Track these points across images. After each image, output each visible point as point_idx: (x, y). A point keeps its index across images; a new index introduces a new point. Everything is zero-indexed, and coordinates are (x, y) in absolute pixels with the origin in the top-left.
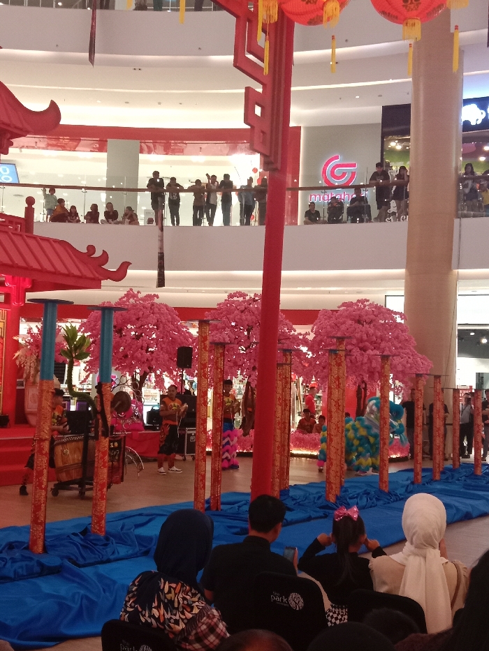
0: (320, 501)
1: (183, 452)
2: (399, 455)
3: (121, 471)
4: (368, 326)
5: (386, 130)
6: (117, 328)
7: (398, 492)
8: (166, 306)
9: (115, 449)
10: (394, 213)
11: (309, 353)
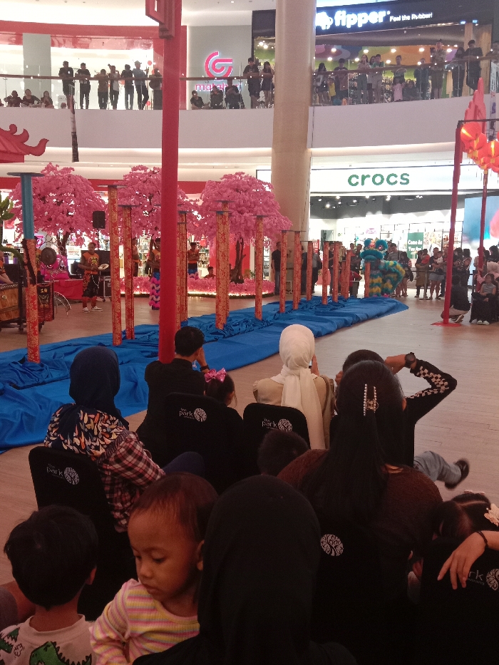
0: (212, 328)
1: (103, 296)
2: (267, 293)
3: (52, 311)
4: (244, 194)
5: (256, 31)
6: (41, 197)
7: (269, 319)
8: (80, 177)
9: (45, 294)
10: (262, 102)
11: (199, 216)
